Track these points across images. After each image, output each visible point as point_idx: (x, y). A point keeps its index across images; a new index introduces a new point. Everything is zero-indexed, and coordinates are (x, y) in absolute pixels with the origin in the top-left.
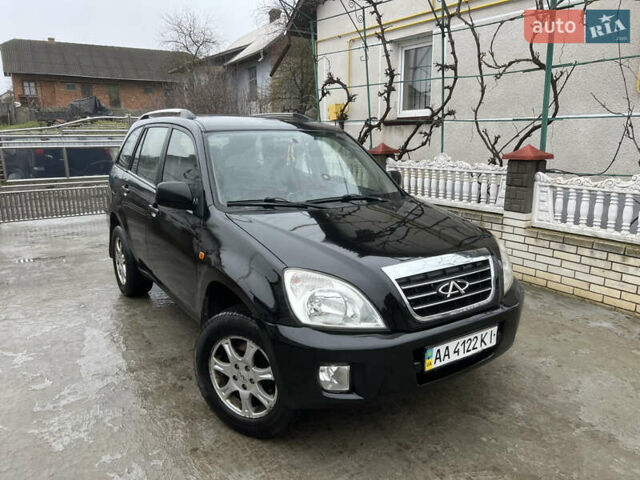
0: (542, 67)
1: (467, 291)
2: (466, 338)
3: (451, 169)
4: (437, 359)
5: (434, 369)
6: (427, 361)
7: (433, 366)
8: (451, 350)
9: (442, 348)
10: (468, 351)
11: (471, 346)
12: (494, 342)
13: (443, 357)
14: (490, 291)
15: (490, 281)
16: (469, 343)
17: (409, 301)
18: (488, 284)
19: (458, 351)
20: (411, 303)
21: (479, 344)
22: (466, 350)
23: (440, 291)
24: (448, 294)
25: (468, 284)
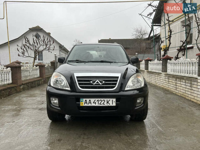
5: (84, 106)
6: (81, 103)
8: (92, 102)
9: (88, 100)
11: (102, 103)
12: (114, 104)
13: (88, 103)
14: (115, 87)
15: (116, 83)
16: (101, 101)
17: (78, 83)
18: (116, 84)
19: (95, 103)
20: (79, 84)
21: (106, 103)
22: (99, 104)
23: (91, 82)
24: (94, 84)
25: (104, 82)
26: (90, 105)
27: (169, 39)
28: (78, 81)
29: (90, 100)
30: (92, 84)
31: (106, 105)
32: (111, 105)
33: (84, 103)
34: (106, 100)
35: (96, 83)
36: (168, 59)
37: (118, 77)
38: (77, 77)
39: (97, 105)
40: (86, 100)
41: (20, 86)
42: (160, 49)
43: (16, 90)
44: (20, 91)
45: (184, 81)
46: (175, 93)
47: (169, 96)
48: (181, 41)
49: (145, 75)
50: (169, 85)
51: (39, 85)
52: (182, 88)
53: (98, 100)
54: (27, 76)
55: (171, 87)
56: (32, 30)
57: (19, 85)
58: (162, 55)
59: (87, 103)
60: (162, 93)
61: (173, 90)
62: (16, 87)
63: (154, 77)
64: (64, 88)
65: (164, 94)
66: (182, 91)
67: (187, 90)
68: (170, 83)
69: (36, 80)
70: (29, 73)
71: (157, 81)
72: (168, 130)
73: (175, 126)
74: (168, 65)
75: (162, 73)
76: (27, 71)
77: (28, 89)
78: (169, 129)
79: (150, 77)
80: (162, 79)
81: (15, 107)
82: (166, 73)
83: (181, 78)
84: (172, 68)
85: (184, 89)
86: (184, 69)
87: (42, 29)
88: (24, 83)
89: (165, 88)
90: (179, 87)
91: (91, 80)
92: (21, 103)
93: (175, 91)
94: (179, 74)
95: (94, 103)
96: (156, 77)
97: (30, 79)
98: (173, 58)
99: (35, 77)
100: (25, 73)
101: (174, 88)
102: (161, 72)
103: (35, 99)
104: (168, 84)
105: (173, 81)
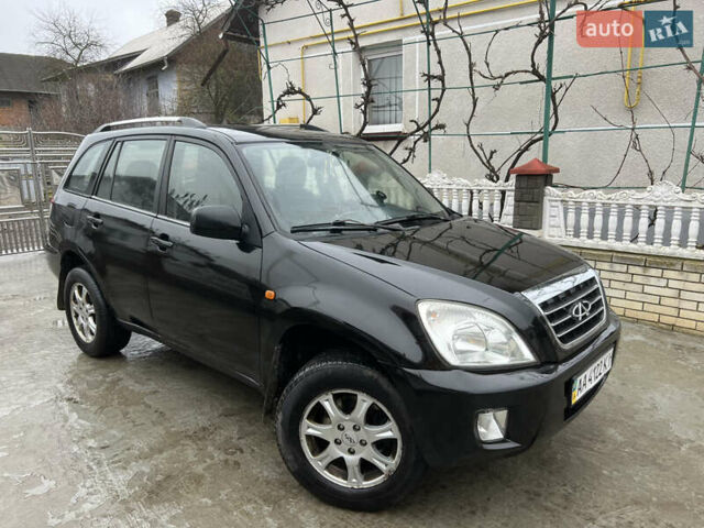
0: (541, 78)
1: (591, 312)
2: (596, 364)
3: (448, 187)
4: (579, 389)
5: (577, 402)
6: (573, 394)
7: (577, 399)
8: (587, 379)
9: (582, 377)
10: (596, 378)
11: (598, 373)
13: (582, 388)
16: (597, 367)
17: (554, 328)
20: (556, 330)
21: (602, 369)
23: (573, 314)
25: (590, 304)
29: (585, 376)
31: (602, 373)
35: (581, 313)
38: (541, 305)
39: (593, 383)
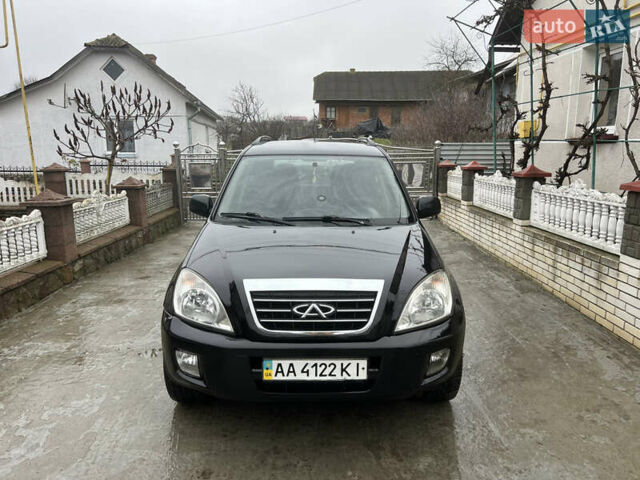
1: (329, 317)
2: (319, 362)
4: (277, 372)
5: (274, 381)
6: (265, 371)
7: (273, 378)
8: (298, 370)
9: (285, 364)
10: (321, 375)
11: (327, 372)
12: (363, 376)
13: (286, 372)
14: (365, 323)
15: (370, 313)
16: (323, 367)
17: (257, 313)
18: (367, 315)
19: (308, 372)
20: (260, 315)
21: (337, 372)
22: (319, 374)
23: (295, 310)
24: (304, 315)
25: (333, 310)
26: (291, 377)
27: (541, 113)
28: (257, 304)
29: (291, 365)
30: (298, 317)
31: (338, 376)
32: (354, 377)
33: (273, 371)
34: (338, 363)
35: (311, 312)
36: (535, 179)
37: (374, 294)
38: (252, 293)
39: (312, 377)
40: (280, 365)
41: (74, 262)
42: (513, 137)
43: (61, 278)
44: (74, 281)
45: (578, 259)
46: (551, 290)
47: (531, 299)
48: (579, 125)
49: (462, 215)
50: (535, 261)
51: (130, 251)
52: (571, 279)
53: (316, 365)
54: (91, 229)
55: (540, 270)
56: (94, 49)
57: (68, 260)
58: (516, 161)
59: (282, 372)
60: (511, 287)
61: (545, 281)
62: (61, 268)
63: (489, 228)
64: (216, 326)
65: (517, 292)
66: (570, 286)
67: (586, 287)
68: (537, 255)
69: (119, 235)
70: (98, 215)
71: (498, 242)
72: (517, 435)
73: (537, 423)
74: (536, 199)
75: (515, 221)
76: (91, 211)
77: (98, 269)
78: (522, 430)
79: (477, 227)
80: (512, 238)
81: (64, 346)
82: (526, 222)
83: (572, 248)
84: (546, 211)
85: (578, 283)
86: (581, 220)
87: (127, 46)
88: (83, 251)
89: (521, 268)
90: (564, 276)
91: (295, 304)
92: (81, 328)
93: (551, 283)
94: (567, 233)
95: (303, 372)
96: (497, 231)
97: (101, 237)
98: (550, 175)
99: (117, 225)
100: (86, 218)
101: (546, 274)
102: (510, 214)
103: (123, 314)
104: (530, 259)
105: (546, 253)
